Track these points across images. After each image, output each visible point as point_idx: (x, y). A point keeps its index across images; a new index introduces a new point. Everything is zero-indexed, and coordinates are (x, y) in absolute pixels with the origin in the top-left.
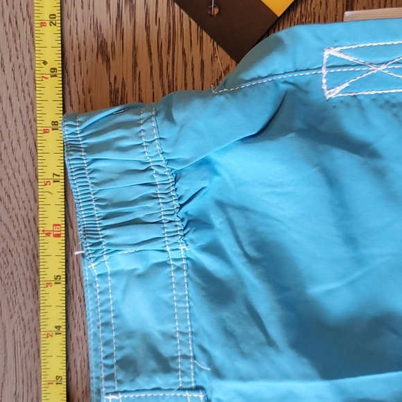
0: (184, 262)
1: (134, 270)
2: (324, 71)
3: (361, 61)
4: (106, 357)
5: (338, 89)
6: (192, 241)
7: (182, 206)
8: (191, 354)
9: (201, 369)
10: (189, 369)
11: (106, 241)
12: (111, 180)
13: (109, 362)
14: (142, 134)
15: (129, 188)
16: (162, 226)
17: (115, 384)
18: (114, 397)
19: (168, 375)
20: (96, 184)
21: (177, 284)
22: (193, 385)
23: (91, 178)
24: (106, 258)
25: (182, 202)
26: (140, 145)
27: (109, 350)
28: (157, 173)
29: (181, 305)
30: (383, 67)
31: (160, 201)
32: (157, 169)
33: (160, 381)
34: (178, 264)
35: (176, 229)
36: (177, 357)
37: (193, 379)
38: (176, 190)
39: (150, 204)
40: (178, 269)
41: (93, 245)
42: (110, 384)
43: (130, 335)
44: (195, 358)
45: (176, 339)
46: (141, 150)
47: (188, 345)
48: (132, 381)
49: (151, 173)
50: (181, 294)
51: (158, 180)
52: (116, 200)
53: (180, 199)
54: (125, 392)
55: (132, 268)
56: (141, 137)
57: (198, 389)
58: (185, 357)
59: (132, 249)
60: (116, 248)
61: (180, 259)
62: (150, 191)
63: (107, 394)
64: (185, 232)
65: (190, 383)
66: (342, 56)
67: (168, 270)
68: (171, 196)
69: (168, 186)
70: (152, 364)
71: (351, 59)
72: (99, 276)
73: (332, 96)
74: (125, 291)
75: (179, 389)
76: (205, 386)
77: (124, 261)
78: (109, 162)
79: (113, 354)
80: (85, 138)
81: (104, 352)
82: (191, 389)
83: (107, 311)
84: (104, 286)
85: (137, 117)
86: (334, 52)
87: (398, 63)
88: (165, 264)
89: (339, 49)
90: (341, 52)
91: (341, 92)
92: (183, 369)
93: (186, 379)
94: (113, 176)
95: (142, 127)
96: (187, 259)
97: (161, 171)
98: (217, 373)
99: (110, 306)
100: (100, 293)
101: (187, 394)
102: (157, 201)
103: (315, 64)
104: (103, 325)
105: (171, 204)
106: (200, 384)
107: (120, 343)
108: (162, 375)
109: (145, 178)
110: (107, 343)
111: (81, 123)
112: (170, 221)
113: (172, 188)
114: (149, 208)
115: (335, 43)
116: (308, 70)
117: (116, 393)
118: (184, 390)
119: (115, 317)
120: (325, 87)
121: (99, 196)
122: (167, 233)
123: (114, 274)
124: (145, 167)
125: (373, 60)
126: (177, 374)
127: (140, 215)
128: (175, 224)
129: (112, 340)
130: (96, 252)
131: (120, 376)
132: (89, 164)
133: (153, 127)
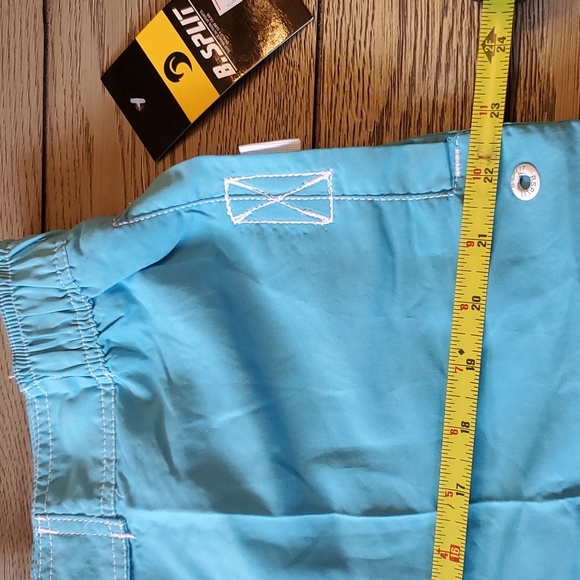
0: (113, 387)
1: (67, 394)
2: (227, 199)
3: (261, 191)
4: (41, 479)
5: (242, 216)
6: (113, 368)
7: (100, 333)
8: (113, 482)
9: (120, 499)
10: (110, 497)
11: (33, 367)
12: (34, 307)
13: (43, 483)
14: (55, 262)
15: (49, 315)
16: (83, 353)
17: (44, 506)
18: (43, 519)
19: (90, 502)
20: (22, 311)
21: (106, 409)
22: (113, 514)
23: (17, 305)
24: (37, 383)
25: (100, 329)
26: (55, 274)
27: (44, 472)
28: (73, 301)
29: (109, 431)
30: (280, 198)
31: (80, 328)
32: (73, 297)
33: (83, 506)
34: (107, 389)
35: (96, 356)
36: (101, 484)
37: (113, 508)
38: (93, 317)
39: (70, 331)
40: (108, 394)
41: (22, 371)
42: (39, 505)
43: (66, 459)
44: (116, 486)
45: (103, 465)
46: (55, 278)
47: (111, 473)
48: (59, 504)
49: (67, 300)
50: (109, 420)
51: (76, 307)
52: (40, 328)
53: (98, 326)
54: (53, 514)
55: (65, 392)
56: (54, 265)
57: (118, 517)
58: (108, 484)
59: (60, 375)
60: (43, 374)
61: (109, 385)
62: (69, 318)
63: (36, 515)
64: (106, 359)
65: (111, 511)
66: (243, 185)
67: (97, 395)
68: (90, 324)
69: (86, 313)
70: (79, 489)
71: (251, 188)
72: (38, 397)
73: (239, 222)
74: (60, 415)
75: (101, 517)
76: (125, 516)
77: (54, 385)
78: (31, 289)
79: (47, 476)
80: (12, 265)
81: (39, 473)
82: (111, 518)
83: (46, 433)
84: (43, 408)
85: (52, 246)
86: (233, 181)
87: (293, 195)
88: (95, 389)
89: (238, 179)
90: (240, 181)
91: (246, 219)
92: (105, 496)
93: (107, 508)
94: (35, 303)
95: (56, 256)
96: (116, 384)
97: (77, 298)
98: (131, 502)
99: (48, 428)
100: (39, 414)
101: (107, 522)
102: (76, 328)
103: (218, 193)
104: (41, 446)
105: (90, 331)
106: (120, 513)
107: (56, 467)
108: (84, 501)
109: (62, 306)
110: (43, 465)
111: (10, 250)
112: (91, 349)
113: (90, 316)
114: (69, 335)
115: (232, 174)
116: (212, 198)
117: (44, 515)
118: (106, 518)
119: (53, 440)
120: (230, 213)
121: (25, 322)
122: (89, 360)
123: (51, 397)
124: (62, 295)
125: (270, 191)
126: (98, 501)
127: (62, 342)
128: (95, 350)
129: (48, 463)
130: (25, 377)
131: (49, 499)
132: (15, 290)
133: (63, 255)
